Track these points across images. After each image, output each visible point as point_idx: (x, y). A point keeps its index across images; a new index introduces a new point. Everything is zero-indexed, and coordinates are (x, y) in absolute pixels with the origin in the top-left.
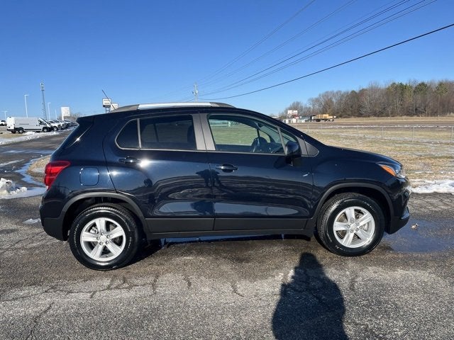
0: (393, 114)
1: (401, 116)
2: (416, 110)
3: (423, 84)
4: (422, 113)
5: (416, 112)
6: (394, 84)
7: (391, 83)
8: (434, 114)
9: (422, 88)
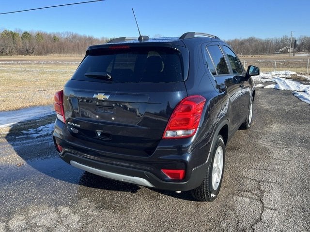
0: (11, 53)
1: (17, 55)
2: (27, 51)
3: (26, 33)
4: (32, 53)
5: (27, 52)
6: (6, 31)
7: (4, 30)
8: (40, 54)
9: (26, 35)
